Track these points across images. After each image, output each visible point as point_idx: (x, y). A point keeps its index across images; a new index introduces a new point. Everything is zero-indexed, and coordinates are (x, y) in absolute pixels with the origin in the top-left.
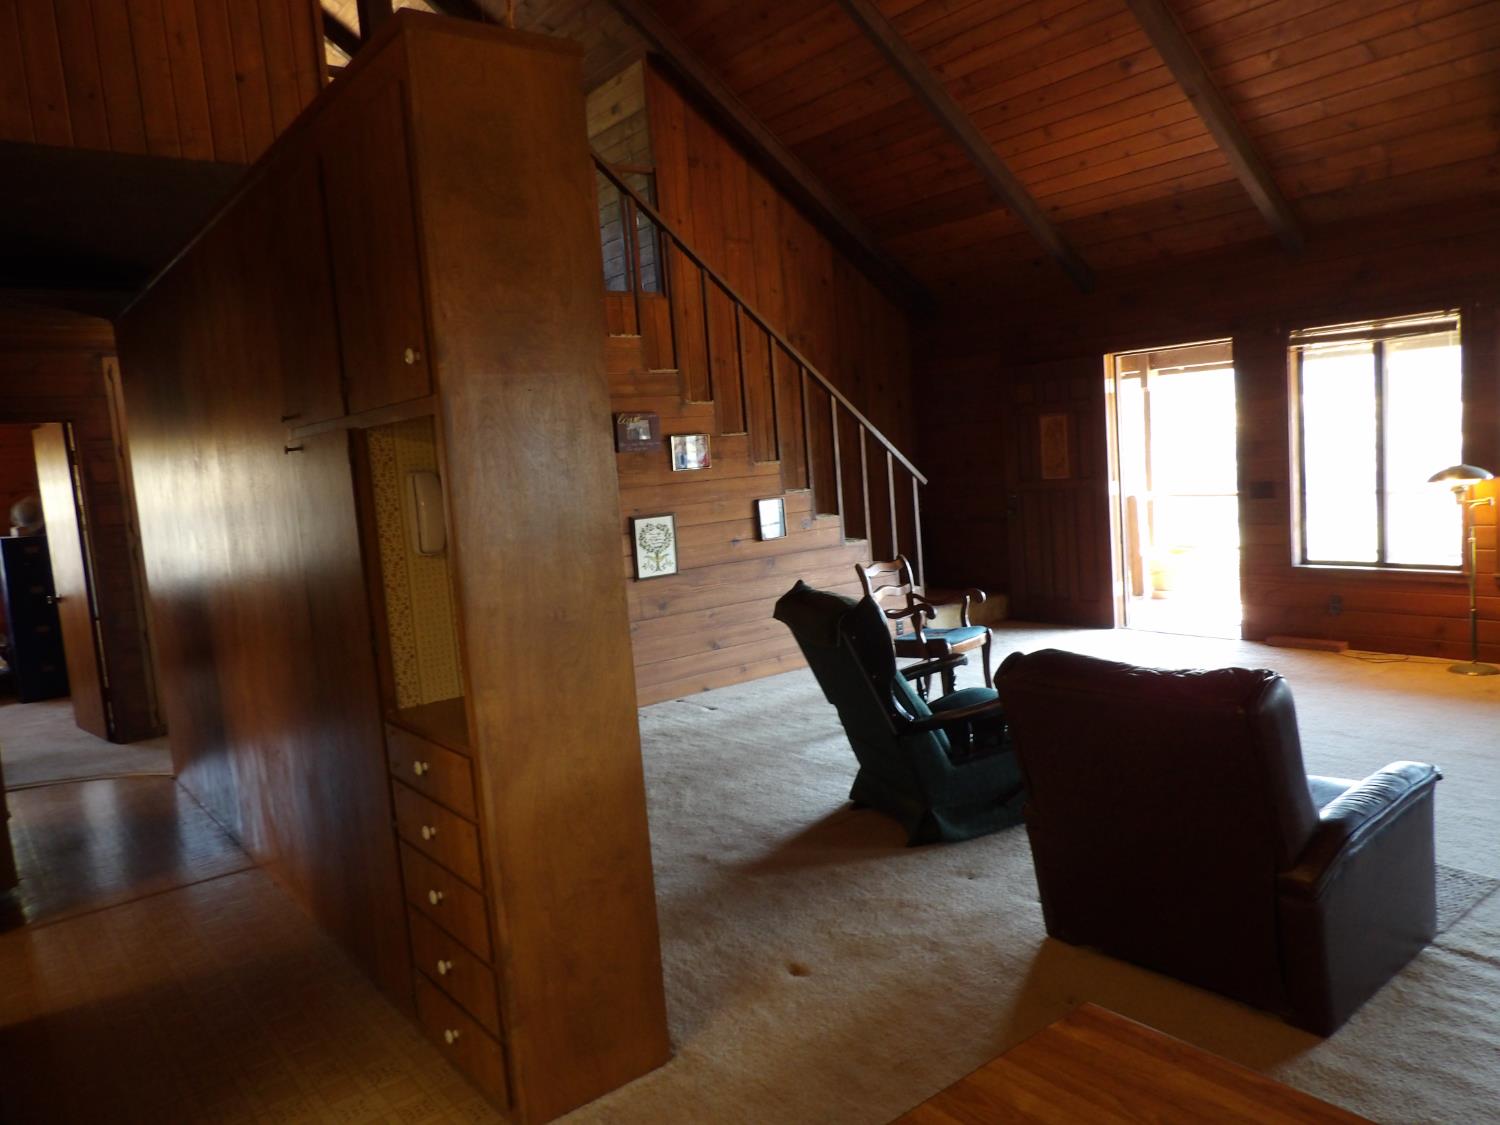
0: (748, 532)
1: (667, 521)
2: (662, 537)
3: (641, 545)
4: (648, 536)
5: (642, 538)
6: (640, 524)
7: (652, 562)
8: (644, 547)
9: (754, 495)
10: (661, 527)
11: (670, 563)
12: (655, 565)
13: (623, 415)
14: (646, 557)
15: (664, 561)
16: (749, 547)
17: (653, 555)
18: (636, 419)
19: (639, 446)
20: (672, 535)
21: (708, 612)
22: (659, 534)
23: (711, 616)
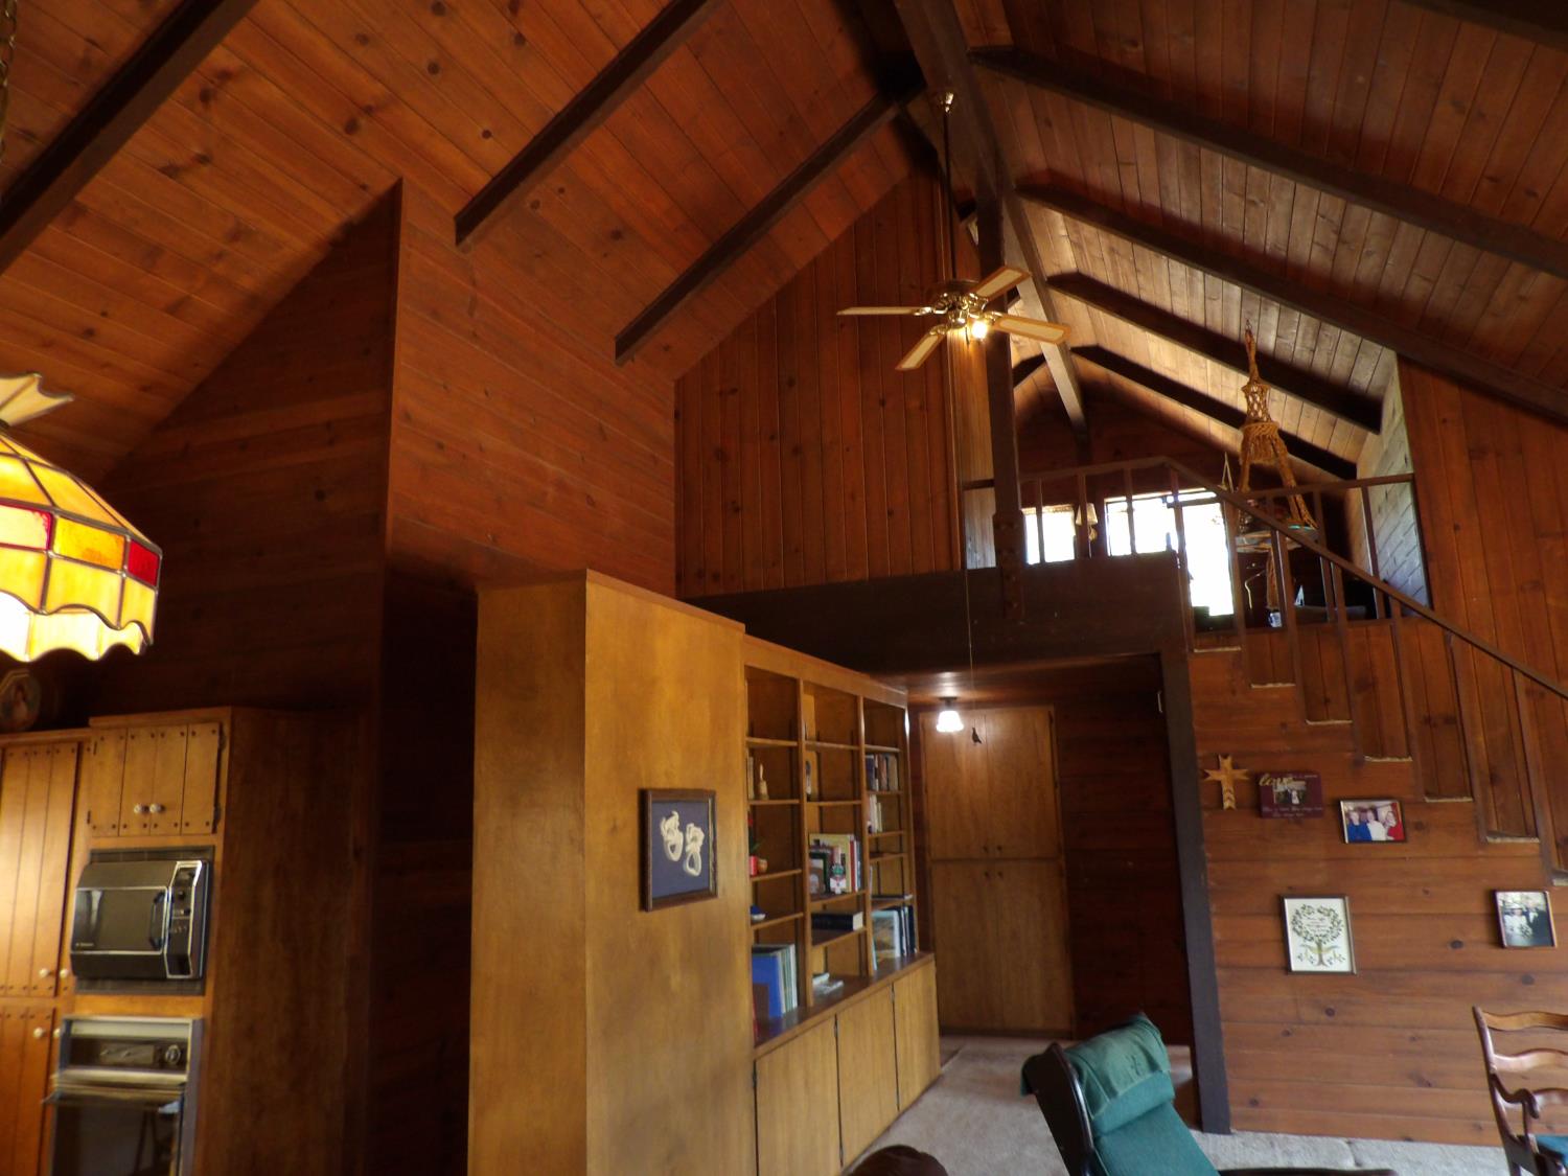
0: (1479, 932)
1: (1336, 905)
2: (1327, 922)
3: (1294, 929)
4: (1305, 921)
5: (1295, 921)
6: (1291, 905)
7: (1310, 953)
8: (1299, 934)
9: (1487, 884)
10: (1329, 912)
11: (1340, 959)
12: (1317, 957)
13: (1267, 775)
14: (1303, 946)
15: (1330, 954)
16: (1481, 952)
17: (1313, 944)
18: (1285, 780)
19: (1290, 812)
20: (1343, 923)
21: (1409, 1033)
22: (1321, 920)
23: (1413, 1039)
